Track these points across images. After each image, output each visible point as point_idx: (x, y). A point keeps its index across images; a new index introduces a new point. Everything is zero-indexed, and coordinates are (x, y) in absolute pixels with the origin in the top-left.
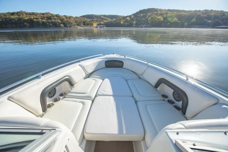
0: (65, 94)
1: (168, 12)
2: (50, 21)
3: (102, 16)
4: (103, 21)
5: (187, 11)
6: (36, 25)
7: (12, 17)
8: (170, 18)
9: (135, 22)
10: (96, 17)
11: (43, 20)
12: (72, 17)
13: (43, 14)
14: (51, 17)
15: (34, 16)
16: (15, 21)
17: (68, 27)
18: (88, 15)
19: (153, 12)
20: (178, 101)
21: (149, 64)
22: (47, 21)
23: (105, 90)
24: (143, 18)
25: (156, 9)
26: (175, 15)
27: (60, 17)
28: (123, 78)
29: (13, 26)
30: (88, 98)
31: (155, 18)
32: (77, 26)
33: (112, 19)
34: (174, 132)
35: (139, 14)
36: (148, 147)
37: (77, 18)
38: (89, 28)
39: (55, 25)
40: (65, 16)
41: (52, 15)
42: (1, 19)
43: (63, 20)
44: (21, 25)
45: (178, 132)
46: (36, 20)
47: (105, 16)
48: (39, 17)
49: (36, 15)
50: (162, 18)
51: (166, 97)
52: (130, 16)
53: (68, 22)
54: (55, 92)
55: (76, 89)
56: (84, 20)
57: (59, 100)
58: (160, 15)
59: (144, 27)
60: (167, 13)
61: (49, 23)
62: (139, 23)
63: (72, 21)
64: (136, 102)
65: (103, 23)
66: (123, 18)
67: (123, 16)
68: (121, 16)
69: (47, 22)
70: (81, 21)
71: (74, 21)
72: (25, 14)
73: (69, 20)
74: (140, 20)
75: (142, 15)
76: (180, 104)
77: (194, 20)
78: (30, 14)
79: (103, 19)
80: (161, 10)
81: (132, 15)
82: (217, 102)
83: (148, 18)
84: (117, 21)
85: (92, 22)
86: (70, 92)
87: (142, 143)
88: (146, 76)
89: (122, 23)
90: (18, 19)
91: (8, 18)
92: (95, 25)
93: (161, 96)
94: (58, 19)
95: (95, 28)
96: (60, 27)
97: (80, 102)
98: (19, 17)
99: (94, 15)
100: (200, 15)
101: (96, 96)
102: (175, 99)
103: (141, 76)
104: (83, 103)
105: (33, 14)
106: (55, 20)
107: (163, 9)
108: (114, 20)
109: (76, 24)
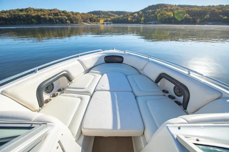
0: (64, 89)
1: (179, 8)
2: (56, 17)
3: (109, 13)
4: (110, 17)
5: (200, 6)
6: (43, 22)
7: (20, 13)
8: (181, 14)
9: (143, 18)
10: (103, 13)
11: (50, 16)
12: (79, 13)
13: (50, 10)
14: (58, 13)
15: (41, 12)
16: (23, 17)
17: (75, 23)
18: (95, 11)
19: (163, 7)
20: (179, 96)
21: (149, 59)
22: (54, 17)
23: (104, 85)
24: (151, 14)
25: (166, 4)
26: (186, 10)
27: (67, 14)
28: (123, 73)
29: (21, 22)
30: (87, 93)
31: (165, 14)
32: (83, 23)
33: (119, 16)
34: (176, 126)
35: (148, 10)
36: (147, 142)
37: (83, 14)
38: (95, 24)
39: (62, 21)
40: (72, 12)
41: (59, 11)
42: (10, 16)
43: (69, 16)
44: (29, 21)
45: (180, 127)
46: (43, 16)
47: (112, 12)
48: (46, 13)
49: (43, 11)
50: (172, 14)
51: (167, 92)
52: (138, 13)
53: (74, 18)
54: (53, 88)
55: (74, 84)
56: (91, 16)
57: (57, 96)
58: (170, 11)
59: (153, 23)
60: (177, 9)
61: (56, 20)
62: (148, 19)
63: (79, 17)
64: (136, 97)
65: (110, 19)
66: (131, 14)
67: (131, 12)
68: (128, 12)
69: (54, 19)
70: (87, 17)
71: (81, 17)
72: (33, 10)
73: (76, 17)
74: (149, 16)
75: (151, 11)
76: (181, 99)
77: (208, 16)
78: (38, 10)
79: (110, 15)
80: (171, 6)
81: (140, 11)
82: (221, 96)
83: (158, 13)
84: (124, 18)
85: (99, 18)
86: (68, 87)
87: (142, 138)
88: (146, 72)
89: (129, 19)
90: (26, 15)
91: (17, 14)
92: (102, 21)
93: (162, 92)
94: (65, 15)
95: (101, 24)
96: (67, 23)
97: (78, 98)
98: (28, 13)
99: (101, 11)
100: (214, 11)
101: (95, 91)
102: (176, 94)
103: (141, 72)
104: (81, 98)
105: (41, 10)
106: (61, 16)
107: (173, 5)
108: (122, 16)
109: (83, 20)
